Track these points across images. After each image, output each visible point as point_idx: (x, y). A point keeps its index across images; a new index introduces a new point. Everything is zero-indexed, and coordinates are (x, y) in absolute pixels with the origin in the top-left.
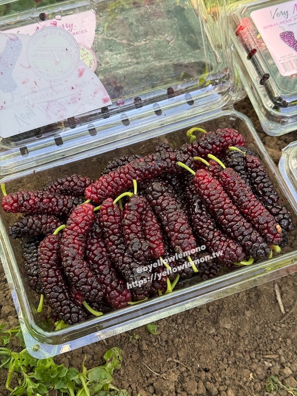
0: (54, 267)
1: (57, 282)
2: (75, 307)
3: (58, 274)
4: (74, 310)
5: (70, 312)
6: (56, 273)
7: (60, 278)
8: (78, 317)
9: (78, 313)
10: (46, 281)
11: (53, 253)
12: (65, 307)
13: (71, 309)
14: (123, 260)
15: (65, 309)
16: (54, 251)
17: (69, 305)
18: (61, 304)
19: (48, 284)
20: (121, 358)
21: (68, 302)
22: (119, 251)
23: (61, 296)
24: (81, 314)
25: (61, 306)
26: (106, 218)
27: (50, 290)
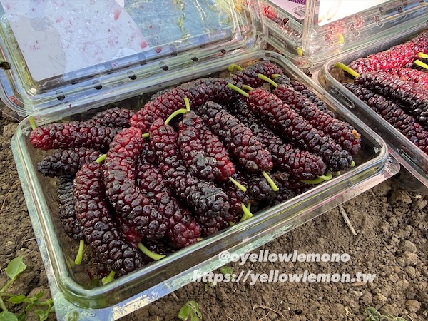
0: (95, 198)
1: (101, 216)
2: (129, 248)
3: (101, 206)
4: (127, 253)
5: (122, 257)
6: (98, 205)
7: (104, 211)
8: (134, 263)
9: (133, 256)
10: (85, 217)
11: (93, 181)
12: (114, 250)
13: (123, 252)
14: (186, 182)
15: (115, 253)
16: (95, 179)
17: (119, 247)
18: (108, 246)
19: (88, 220)
20: (200, 314)
21: (118, 243)
22: (179, 173)
23: (107, 235)
24: (137, 258)
25: (108, 249)
26: (158, 139)
27: (91, 228)
